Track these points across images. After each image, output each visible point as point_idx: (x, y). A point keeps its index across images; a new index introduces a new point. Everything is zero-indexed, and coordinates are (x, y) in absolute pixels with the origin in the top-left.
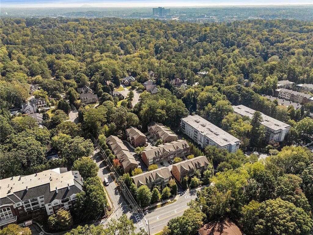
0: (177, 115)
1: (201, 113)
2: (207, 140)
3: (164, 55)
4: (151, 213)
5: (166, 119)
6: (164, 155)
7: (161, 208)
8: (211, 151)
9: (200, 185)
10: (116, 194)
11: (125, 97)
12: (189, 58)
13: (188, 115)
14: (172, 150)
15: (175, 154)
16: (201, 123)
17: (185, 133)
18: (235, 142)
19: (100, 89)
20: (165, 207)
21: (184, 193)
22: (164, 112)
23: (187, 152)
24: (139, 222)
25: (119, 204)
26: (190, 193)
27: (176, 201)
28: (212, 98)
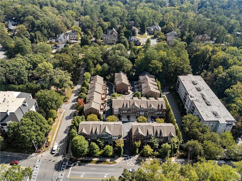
0: (176, 70)
1: (208, 75)
2: (193, 107)
3: (205, 10)
4: (80, 167)
5: (159, 72)
6: (133, 109)
7: (95, 164)
8: (188, 122)
9: (154, 156)
10: (65, 132)
11: (142, 44)
12: (232, 17)
13: (189, 74)
14: (144, 106)
15: (146, 112)
16: (197, 86)
17: (178, 92)
18: (226, 121)
19: (122, 32)
20: (99, 165)
21: (130, 158)
22: (160, 65)
23: (162, 113)
24: (62, 171)
25: (61, 143)
26: (137, 160)
27: (116, 164)
28: (228, 61)
